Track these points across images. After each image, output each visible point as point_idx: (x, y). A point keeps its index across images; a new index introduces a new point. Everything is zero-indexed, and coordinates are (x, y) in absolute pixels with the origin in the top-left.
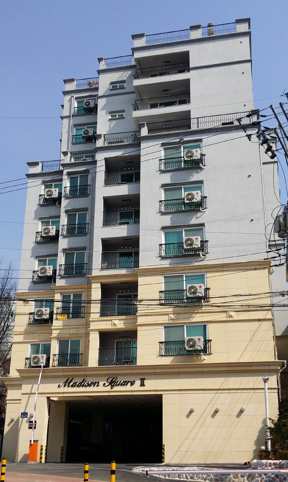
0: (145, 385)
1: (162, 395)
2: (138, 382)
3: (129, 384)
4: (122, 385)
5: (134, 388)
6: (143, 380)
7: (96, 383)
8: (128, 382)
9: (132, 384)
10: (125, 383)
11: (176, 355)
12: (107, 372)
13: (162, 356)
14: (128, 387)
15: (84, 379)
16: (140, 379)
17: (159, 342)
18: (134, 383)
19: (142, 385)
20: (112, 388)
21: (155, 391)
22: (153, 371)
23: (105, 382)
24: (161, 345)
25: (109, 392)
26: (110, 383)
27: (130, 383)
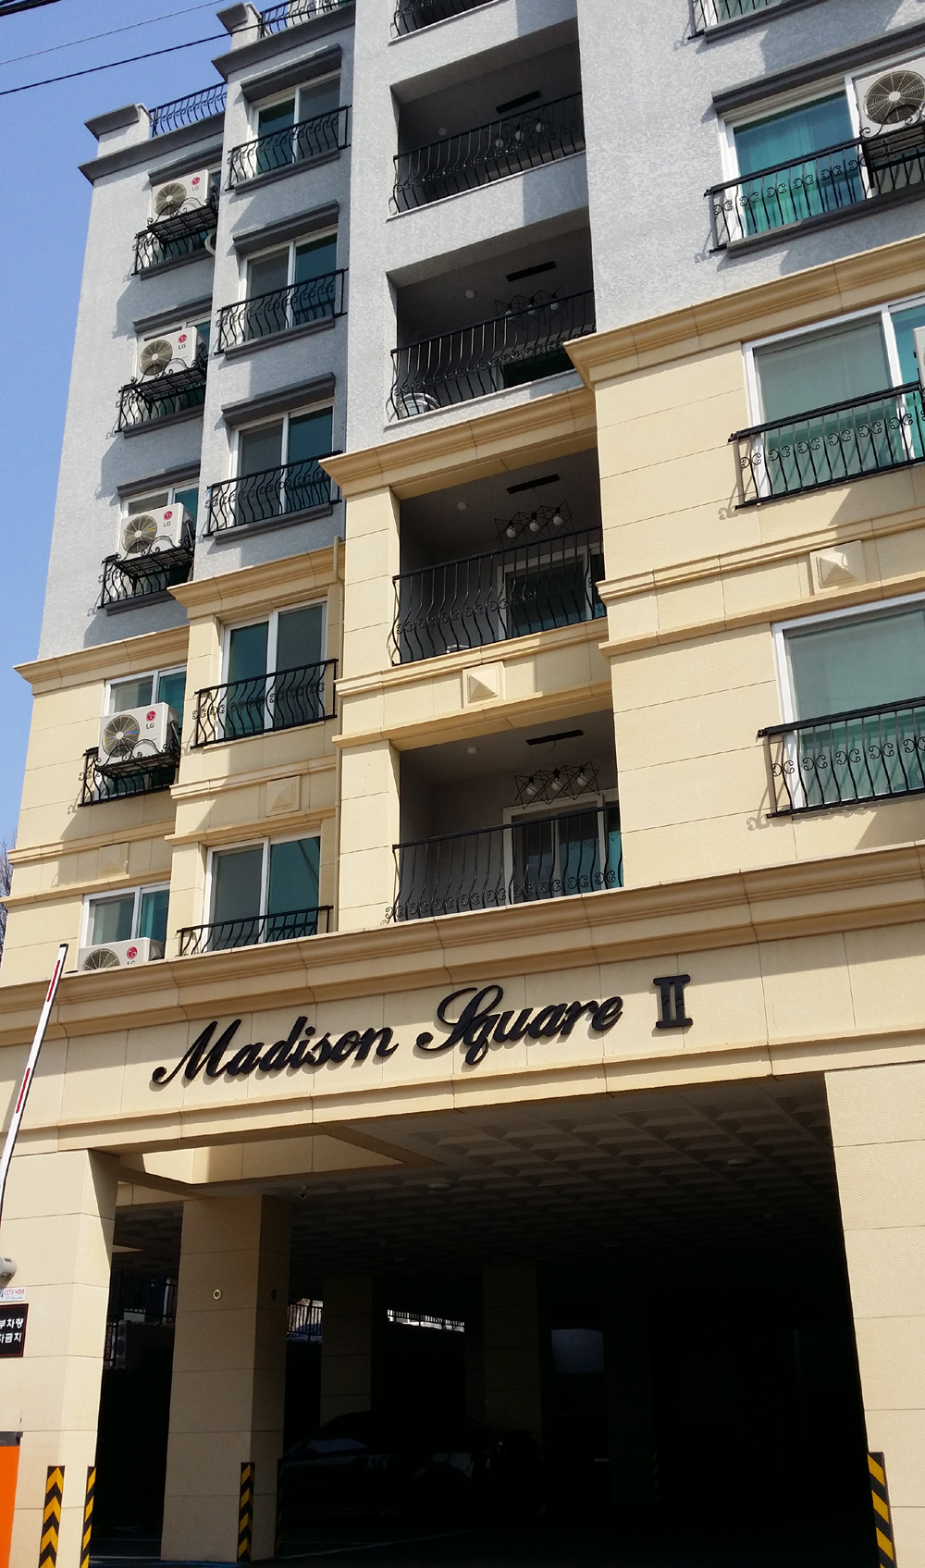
0: (689, 1023)
1: (819, 1076)
2: (641, 1007)
3: (584, 1023)
4: (535, 1033)
5: (616, 1045)
6: (671, 992)
7: (370, 1035)
8: (576, 1011)
9: (605, 1017)
10: (556, 1022)
11: (891, 796)
12: (434, 960)
13: (790, 813)
14: (580, 1045)
15: (302, 1021)
16: (657, 982)
17: (762, 733)
18: (617, 1014)
19: (673, 1020)
20: (471, 1061)
21: (768, 1051)
22: (736, 917)
23: (429, 1027)
24: (774, 747)
25: (452, 1086)
26: (461, 1032)
27: (585, 1015)
